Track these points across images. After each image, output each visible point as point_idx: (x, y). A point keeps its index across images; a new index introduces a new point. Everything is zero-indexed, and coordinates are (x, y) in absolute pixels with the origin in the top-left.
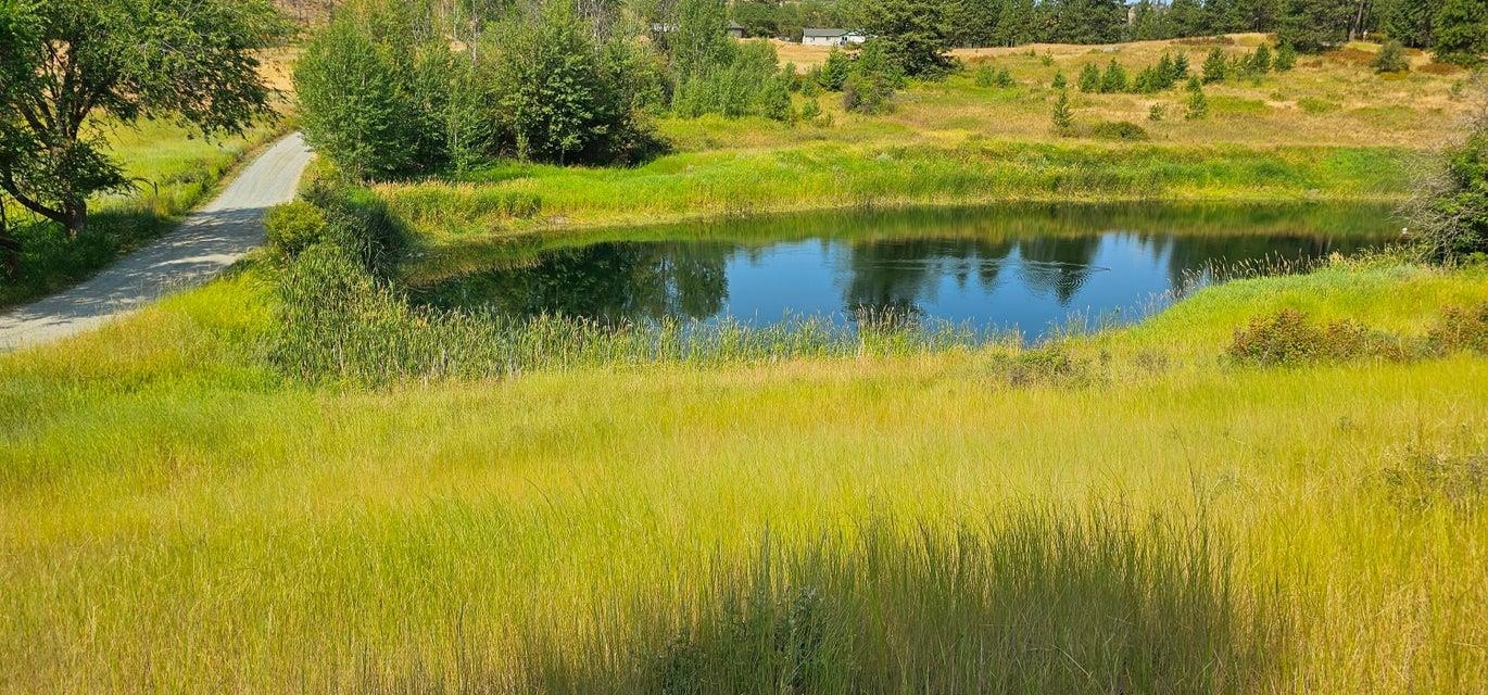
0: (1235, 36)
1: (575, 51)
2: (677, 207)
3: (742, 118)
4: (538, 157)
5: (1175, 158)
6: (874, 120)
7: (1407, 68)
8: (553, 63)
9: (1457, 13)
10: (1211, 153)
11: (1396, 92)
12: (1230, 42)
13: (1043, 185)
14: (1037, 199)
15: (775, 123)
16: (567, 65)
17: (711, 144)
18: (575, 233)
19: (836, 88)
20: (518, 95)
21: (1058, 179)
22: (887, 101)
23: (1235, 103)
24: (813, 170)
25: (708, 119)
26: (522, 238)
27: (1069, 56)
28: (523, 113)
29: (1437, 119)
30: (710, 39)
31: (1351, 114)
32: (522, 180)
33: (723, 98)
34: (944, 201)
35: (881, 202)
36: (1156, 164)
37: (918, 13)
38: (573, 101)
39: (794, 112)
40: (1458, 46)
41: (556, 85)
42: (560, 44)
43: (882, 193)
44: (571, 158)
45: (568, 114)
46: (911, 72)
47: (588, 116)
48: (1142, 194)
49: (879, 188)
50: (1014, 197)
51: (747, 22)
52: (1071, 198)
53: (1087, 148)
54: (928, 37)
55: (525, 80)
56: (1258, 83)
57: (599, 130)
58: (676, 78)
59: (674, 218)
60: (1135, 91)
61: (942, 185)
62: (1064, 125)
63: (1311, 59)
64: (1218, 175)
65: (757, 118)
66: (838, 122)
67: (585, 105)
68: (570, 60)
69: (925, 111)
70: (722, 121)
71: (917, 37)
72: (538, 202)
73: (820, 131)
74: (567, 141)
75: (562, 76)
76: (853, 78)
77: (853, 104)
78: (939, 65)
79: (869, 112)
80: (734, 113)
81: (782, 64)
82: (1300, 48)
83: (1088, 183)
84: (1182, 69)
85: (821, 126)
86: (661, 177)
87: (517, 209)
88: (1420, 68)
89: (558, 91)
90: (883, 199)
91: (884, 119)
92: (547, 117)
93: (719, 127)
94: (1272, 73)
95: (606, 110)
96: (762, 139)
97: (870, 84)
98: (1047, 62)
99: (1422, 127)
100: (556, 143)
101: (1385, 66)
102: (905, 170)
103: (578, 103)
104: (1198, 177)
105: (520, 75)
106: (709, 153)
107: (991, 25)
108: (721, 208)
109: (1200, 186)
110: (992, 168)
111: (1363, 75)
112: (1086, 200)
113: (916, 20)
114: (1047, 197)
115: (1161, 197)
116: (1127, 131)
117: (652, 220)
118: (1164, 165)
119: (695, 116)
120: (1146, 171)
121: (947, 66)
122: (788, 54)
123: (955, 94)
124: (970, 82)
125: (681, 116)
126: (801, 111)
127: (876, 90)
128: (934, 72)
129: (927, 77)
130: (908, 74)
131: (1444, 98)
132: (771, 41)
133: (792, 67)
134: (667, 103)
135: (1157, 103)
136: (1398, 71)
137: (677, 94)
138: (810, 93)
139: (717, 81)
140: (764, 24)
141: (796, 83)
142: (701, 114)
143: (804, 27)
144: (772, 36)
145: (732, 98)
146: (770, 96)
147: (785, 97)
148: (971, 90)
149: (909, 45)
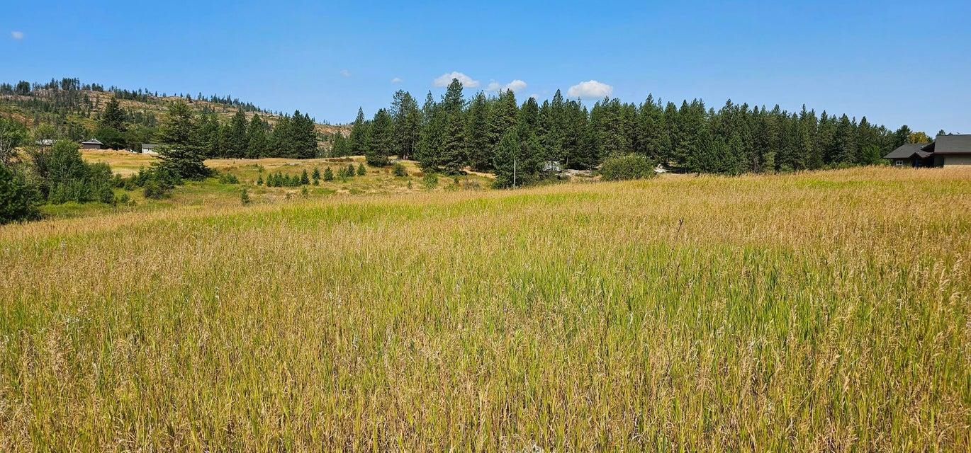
3: (88, 203)
6: (159, 202)
7: (406, 175)
11: (394, 184)
15: (106, 205)
19: (142, 185)
22: (166, 193)
23: (329, 190)
25: (69, 205)
33: (76, 194)
37: (188, 150)
39: (117, 199)
46: (186, 177)
51: (105, 139)
54: (194, 161)
56: (344, 181)
58: (50, 185)
60: (289, 186)
63: (377, 169)
65: (96, 203)
66: (139, 203)
69: (186, 197)
70: (77, 205)
71: (188, 161)
73: (128, 207)
76: (150, 182)
77: (148, 194)
78: (201, 174)
79: (157, 198)
80: (83, 201)
81: (115, 174)
82: (372, 164)
84: (318, 175)
85: (129, 205)
88: (412, 174)
91: (164, 201)
93: (74, 208)
96: (97, 212)
97: (157, 186)
98: (261, 170)
101: (399, 173)
111: (388, 177)
113: (187, 153)
119: (62, 203)
121: (205, 173)
122: (128, 161)
123: (207, 187)
124: (216, 181)
125: (54, 203)
126: (120, 198)
127: (160, 188)
128: (198, 176)
129: (194, 179)
130: (183, 178)
131: (406, 188)
132: (120, 151)
133: (119, 176)
134: (46, 198)
135: (291, 191)
136: (402, 176)
137: (51, 193)
138: (129, 189)
139: (73, 187)
140: (117, 140)
141: (121, 183)
142: (65, 201)
143: (145, 141)
144: (121, 148)
145: (81, 194)
146: (103, 192)
147: (110, 192)
148: (216, 185)
149: (184, 165)
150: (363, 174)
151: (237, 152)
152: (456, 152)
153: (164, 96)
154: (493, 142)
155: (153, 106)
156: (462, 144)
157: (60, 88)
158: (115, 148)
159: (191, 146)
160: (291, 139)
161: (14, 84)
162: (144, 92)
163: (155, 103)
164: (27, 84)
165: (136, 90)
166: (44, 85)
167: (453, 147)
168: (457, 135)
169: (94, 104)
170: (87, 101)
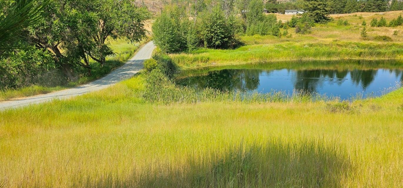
1: (220, 19)
2: (245, 60)
3: (265, 35)
4: (209, 47)
5: (401, 47)
6: (304, 36)
8: (214, 23)
13: (356, 55)
14: (354, 59)
15: (275, 37)
16: (218, 23)
17: (256, 43)
18: (218, 67)
19: (294, 27)
20: (205, 31)
21: (361, 53)
22: (308, 30)
24: (285, 50)
25: (256, 36)
26: (204, 68)
27: (368, 16)
28: (206, 36)
30: (257, 14)
33: (260, 30)
34: (324, 59)
36: (394, 49)
37: (319, 5)
38: (219, 32)
39: (280, 33)
41: (215, 28)
43: (305, 56)
44: (218, 47)
45: (218, 36)
46: (317, 22)
47: (223, 36)
48: (389, 57)
49: (304, 55)
50: (347, 58)
51: (269, 9)
52: (365, 59)
53: (371, 44)
54: (322, 12)
55: (207, 27)
57: (226, 40)
58: (247, 25)
59: (244, 63)
60: (389, 26)
61: (324, 54)
62: (364, 36)
65: (270, 35)
66: (293, 36)
67: (222, 33)
68: (219, 21)
69: (320, 33)
70: (260, 36)
71: (319, 12)
72: (208, 59)
73: (288, 39)
74: (217, 43)
75: (217, 26)
76: (298, 24)
77: (298, 31)
79: (303, 33)
80: (263, 34)
81: (278, 20)
83: (371, 54)
85: (288, 37)
86: (241, 52)
87: (203, 60)
89: (215, 30)
90: (305, 58)
91: (307, 35)
92: (212, 37)
93: (258, 38)
95: (228, 34)
96: (271, 41)
97: (303, 25)
98: (360, 18)
100: (214, 43)
102: (313, 50)
103: (220, 33)
106: (255, 45)
107: (343, 7)
108: (257, 60)
110: (340, 50)
112: (370, 59)
113: (319, 7)
114: (357, 58)
115: (396, 59)
116: (385, 38)
117: (238, 64)
118: (397, 49)
119: (252, 35)
120: (391, 51)
121: (327, 20)
122: (280, 17)
123: (330, 27)
124: (335, 24)
125: (248, 35)
126: (282, 33)
127: (305, 27)
128: (324, 21)
129: (322, 23)
130: (315, 22)
132: (276, 14)
134: (245, 32)
135: (396, 30)
137: (247, 29)
138: (286, 28)
139: (259, 25)
141: (281, 26)
142: (254, 34)
143: (286, 9)
144: (276, 12)
145: (263, 30)
146: (274, 29)
147: (278, 30)
148: (335, 26)
149: (316, 14)
151: (339, 10)
158: (273, 12)
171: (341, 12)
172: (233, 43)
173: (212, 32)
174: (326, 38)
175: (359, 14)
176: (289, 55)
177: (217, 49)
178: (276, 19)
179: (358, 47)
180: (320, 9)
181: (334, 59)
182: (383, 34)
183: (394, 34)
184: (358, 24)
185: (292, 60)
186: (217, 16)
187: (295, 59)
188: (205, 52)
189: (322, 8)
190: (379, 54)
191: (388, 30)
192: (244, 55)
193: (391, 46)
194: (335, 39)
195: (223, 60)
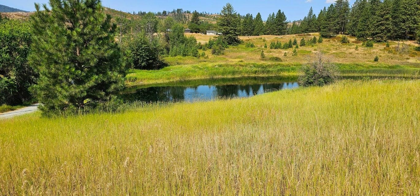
0: (311, 33)
1: (145, 44)
2: (168, 79)
3: (186, 56)
4: (136, 68)
5: (284, 66)
6: (219, 57)
7: (349, 42)
8: (139, 47)
9: (360, 29)
10: (292, 65)
11: (344, 48)
12: (310, 35)
13: (253, 73)
14: (251, 76)
15: (195, 58)
16: (143, 47)
17: (178, 64)
18: (144, 85)
19: (210, 48)
20: (132, 54)
21: (256, 71)
22: (222, 52)
23: (305, 51)
24: (200, 70)
25: (178, 57)
26: (133, 86)
27: (270, 38)
28: (133, 58)
29: (350, 55)
30: (179, 37)
31: (331, 54)
32: (133, 74)
33: (181, 52)
34: (230, 76)
35: (215, 77)
36: (279, 67)
37: (231, 29)
38: (144, 55)
39: (199, 55)
40: (361, 37)
42: (141, 43)
43: (216, 75)
44: (144, 68)
45: (143, 58)
46: (230, 44)
47: (148, 58)
48: (275, 74)
50: (246, 75)
51: (192, 29)
52: (259, 76)
53: (264, 64)
54: (234, 35)
55: (133, 50)
56: (313, 46)
57: (150, 61)
58: (170, 47)
59: (167, 81)
60: (283, 48)
61: (229, 73)
62: (263, 58)
63: (328, 39)
64: (293, 70)
65: (190, 56)
66: (210, 57)
67: (147, 56)
68: (143, 46)
69: (231, 54)
70: (182, 57)
71: (231, 35)
72: (136, 78)
73: (205, 59)
74: (143, 64)
75: (142, 50)
76: (214, 46)
77: (214, 53)
78: (236, 42)
79: (218, 55)
80: (185, 55)
81: (198, 43)
82: (325, 37)
83: (263, 72)
84: (296, 43)
85: (205, 58)
86: (165, 72)
87: (131, 80)
88: (352, 42)
89: (141, 53)
90: (216, 76)
91: (221, 56)
92: (138, 59)
93: (180, 59)
94: (317, 43)
95: (152, 57)
96: (191, 62)
97: (218, 48)
98: (264, 41)
99: (346, 57)
100: (141, 64)
101: (344, 41)
102: (221, 70)
103: (146, 55)
104: (288, 71)
105: (132, 50)
106: (177, 66)
107: (253, 30)
108: (178, 79)
109: (289, 72)
110: (241, 69)
111: (338, 44)
112: (262, 76)
113: (230, 31)
114: (253, 75)
115: (280, 75)
116: (277, 59)
117: (162, 82)
118: (281, 68)
119: (175, 56)
120: (276, 69)
121: (238, 42)
122: (202, 38)
123: (240, 49)
124: (244, 46)
125: (171, 56)
126: (201, 54)
127: (219, 49)
129: (234, 45)
130: (229, 44)
131: (354, 50)
132: (198, 34)
133: (200, 43)
134: (168, 53)
135: (287, 52)
136: (346, 43)
137: (170, 51)
138: (204, 50)
139: (180, 48)
140: (197, 29)
141: (201, 47)
142: (177, 55)
143: (207, 30)
144: (198, 32)
145: (184, 52)
146: (193, 51)
147: (197, 51)
148: (244, 48)
149: (229, 37)
150: (321, 42)
151: (249, 33)
152: (383, 28)
153: (212, 14)
154: (404, 21)
155: (208, 19)
156: (388, 22)
157: (176, 13)
158: (196, 32)
159: (232, 28)
160: (275, 25)
161: (162, 12)
162: (204, 13)
163: (208, 17)
164: (166, 12)
165: (202, 12)
166: (171, 12)
167: (381, 24)
168: (385, 17)
169: (187, 18)
170: (185, 17)
171: (251, 34)
172: (157, 64)
173: (138, 55)
174: (235, 59)
175: (263, 37)
176: (203, 74)
177: (143, 69)
178: (196, 41)
179: (254, 66)
180: (231, 33)
181: (237, 76)
182: (276, 55)
183: (284, 55)
184: (261, 46)
185: (206, 78)
186: (142, 41)
187: (208, 77)
188: (133, 72)
189: (233, 33)
190: (268, 72)
191: (281, 52)
192: (167, 75)
193: (277, 65)
194: (240, 60)
195: (149, 79)
